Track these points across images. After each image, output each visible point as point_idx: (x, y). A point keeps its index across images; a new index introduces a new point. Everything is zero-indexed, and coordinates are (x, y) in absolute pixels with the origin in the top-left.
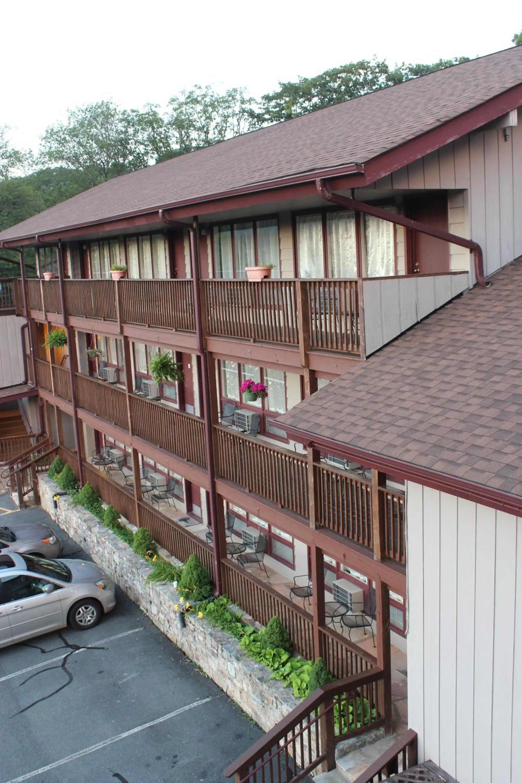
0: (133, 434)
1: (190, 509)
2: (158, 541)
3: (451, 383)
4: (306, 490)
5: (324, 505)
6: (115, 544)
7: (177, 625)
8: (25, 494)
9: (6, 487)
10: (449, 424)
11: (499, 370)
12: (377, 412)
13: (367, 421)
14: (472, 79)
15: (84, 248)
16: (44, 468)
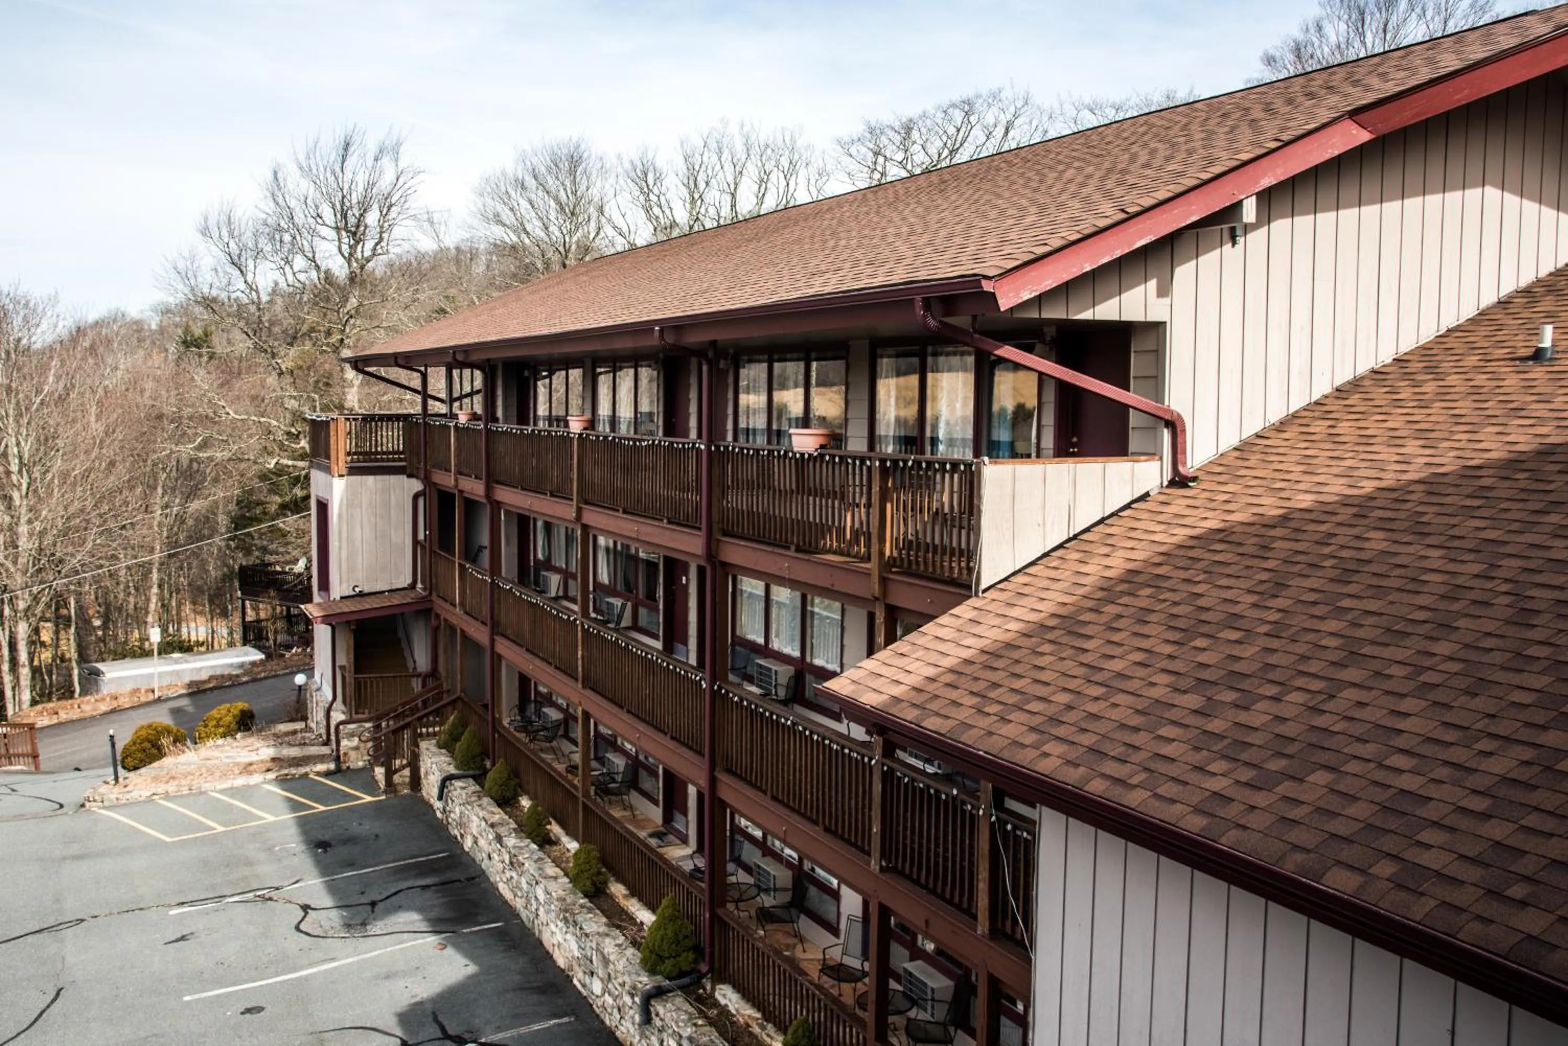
0: (584, 687)
1: (668, 818)
2: (611, 869)
3: (1122, 645)
4: (867, 802)
5: (897, 832)
6: (540, 869)
7: (633, 1018)
8: (396, 771)
9: (367, 758)
10: (1115, 714)
11: (1205, 629)
12: (996, 685)
13: (978, 699)
14: (1182, 139)
15: (526, 373)
16: (431, 730)
